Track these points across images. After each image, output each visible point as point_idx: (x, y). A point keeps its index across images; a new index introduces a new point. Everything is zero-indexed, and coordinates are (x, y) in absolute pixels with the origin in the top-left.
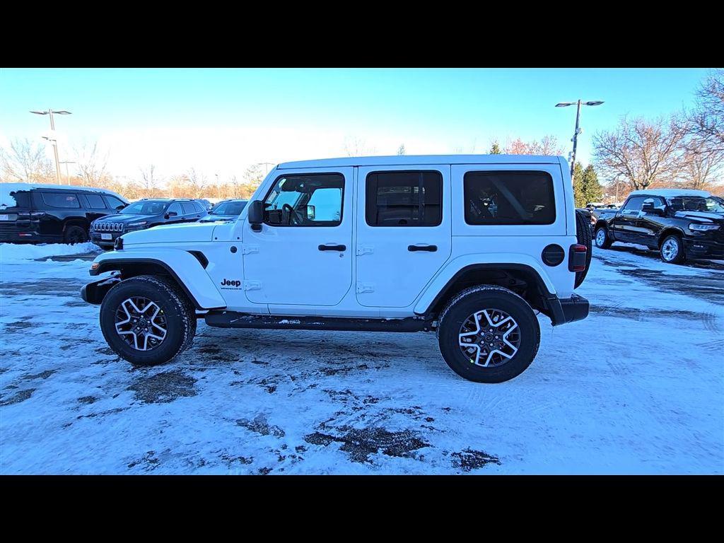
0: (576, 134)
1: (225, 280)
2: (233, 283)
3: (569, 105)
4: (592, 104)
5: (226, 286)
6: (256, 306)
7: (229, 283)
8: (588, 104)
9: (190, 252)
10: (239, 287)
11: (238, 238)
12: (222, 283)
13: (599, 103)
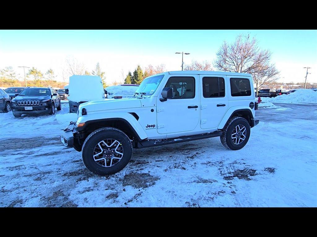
0: (183, 64)
1: (148, 125)
2: (152, 126)
3: (180, 53)
4: (187, 54)
5: (148, 128)
6: (162, 135)
7: (149, 126)
8: (185, 54)
9: (130, 113)
10: (154, 127)
11: (154, 105)
12: (146, 127)
13: (189, 54)
